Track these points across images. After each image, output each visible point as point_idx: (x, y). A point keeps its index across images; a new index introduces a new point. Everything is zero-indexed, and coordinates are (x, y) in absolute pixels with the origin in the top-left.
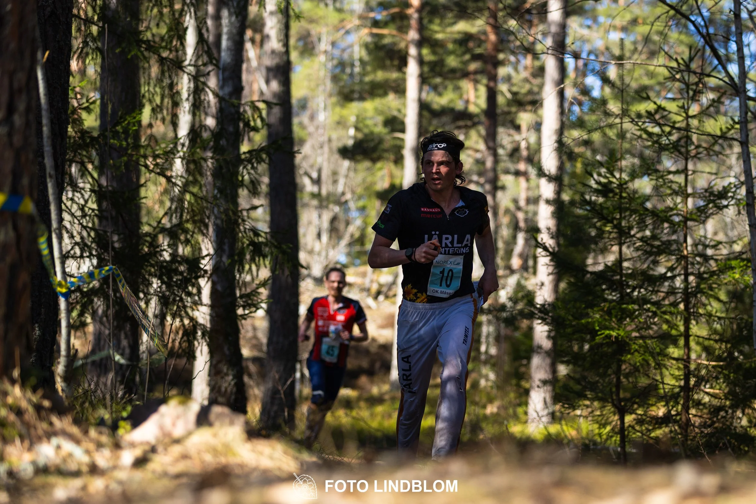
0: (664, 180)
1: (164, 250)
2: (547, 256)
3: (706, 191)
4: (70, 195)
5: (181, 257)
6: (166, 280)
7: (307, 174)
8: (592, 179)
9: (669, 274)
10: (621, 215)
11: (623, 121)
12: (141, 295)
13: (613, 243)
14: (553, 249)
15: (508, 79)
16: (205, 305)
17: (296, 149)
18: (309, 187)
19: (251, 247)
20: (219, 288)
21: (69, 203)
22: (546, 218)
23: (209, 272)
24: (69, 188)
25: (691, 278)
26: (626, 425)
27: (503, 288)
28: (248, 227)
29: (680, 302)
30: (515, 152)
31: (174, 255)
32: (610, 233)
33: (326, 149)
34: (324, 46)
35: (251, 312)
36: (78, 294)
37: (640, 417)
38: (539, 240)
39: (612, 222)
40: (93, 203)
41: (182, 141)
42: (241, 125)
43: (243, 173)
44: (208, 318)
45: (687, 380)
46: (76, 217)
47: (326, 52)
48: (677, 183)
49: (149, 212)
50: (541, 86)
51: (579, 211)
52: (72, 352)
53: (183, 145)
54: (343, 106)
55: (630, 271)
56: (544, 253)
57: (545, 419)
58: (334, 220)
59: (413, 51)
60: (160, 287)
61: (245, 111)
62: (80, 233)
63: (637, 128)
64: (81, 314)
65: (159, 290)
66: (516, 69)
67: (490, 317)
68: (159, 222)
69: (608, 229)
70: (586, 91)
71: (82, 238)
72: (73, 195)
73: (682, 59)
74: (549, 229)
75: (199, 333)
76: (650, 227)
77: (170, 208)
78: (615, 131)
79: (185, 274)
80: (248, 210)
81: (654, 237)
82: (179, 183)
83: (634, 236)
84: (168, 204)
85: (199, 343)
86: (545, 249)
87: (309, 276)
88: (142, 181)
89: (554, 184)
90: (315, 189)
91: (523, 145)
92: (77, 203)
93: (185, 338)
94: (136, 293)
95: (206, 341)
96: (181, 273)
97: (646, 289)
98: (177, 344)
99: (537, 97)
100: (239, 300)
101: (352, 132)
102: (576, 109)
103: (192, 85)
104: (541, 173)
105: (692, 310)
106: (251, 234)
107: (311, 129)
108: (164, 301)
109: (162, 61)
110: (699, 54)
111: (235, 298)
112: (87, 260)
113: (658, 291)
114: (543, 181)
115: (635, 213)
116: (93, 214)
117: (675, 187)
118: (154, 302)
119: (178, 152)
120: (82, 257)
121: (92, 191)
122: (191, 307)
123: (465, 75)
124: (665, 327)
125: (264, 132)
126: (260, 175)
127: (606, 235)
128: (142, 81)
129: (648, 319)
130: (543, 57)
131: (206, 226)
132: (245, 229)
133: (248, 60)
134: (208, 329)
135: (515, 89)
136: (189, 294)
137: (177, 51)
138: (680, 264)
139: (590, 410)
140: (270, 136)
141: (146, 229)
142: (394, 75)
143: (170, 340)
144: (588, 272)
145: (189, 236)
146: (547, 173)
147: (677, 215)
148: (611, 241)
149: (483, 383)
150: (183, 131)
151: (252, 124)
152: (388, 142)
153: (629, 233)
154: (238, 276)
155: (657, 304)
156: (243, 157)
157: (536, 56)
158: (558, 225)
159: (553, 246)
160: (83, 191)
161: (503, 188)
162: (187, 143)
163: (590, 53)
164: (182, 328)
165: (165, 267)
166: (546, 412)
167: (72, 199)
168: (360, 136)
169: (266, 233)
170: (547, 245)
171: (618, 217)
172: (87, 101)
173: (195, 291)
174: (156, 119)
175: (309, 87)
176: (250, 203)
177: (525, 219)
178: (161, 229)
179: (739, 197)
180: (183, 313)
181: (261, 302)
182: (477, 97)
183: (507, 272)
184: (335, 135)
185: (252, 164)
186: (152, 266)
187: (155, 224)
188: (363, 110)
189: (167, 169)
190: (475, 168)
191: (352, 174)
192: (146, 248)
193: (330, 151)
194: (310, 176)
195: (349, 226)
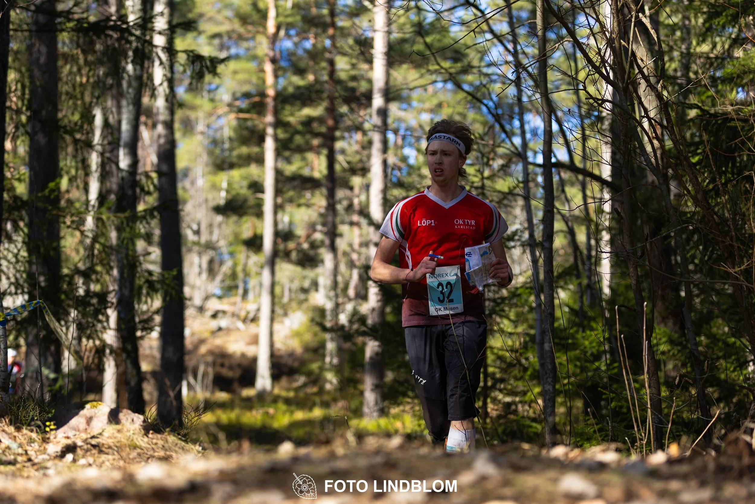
1: (79, 287)
2: (376, 287)
4: (6, 246)
5: (92, 292)
6: (81, 310)
7: (189, 227)
12: (63, 323)
15: (343, 152)
16: (112, 329)
17: (180, 207)
18: (190, 236)
19: (146, 285)
20: (122, 315)
21: (5, 253)
23: (115, 305)
24: (5, 241)
27: (342, 313)
28: (144, 269)
30: (350, 208)
31: (87, 291)
33: (204, 206)
34: (201, 127)
35: (147, 334)
36: (13, 323)
40: (24, 252)
41: (92, 203)
42: (138, 190)
43: (139, 227)
44: (114, 339)
46: (11, 263)
47: (202, 133)
49: (68, 259)
50: (369, 157)
53: (94, 206)
54: (214, 173)
57: (375, 414)
58: (211, 262)
59: (270, 131)
60: (77, 316)
61: (140, 180)
62: (14, 276)
64: (16, 338)
65: (76, 318)
66: (350, 144)
67: (334, 335)
68: (76, 266)
70: (404, 159)
71: (16, 279)
72: (9, 246)
73: (479, 134)
77: (83, 255)
79: (96, 306)
80: (143, 256)
82: (90, 235)
84: (82, 251)
85: (107, 359)
87: (193, 306)
88: (62, 234)
90: (196, 238)
91: (356, 201)
92: (12, 252)
93: (97, 356)
94: (59, 321)
95: (113, 357)
96: (93, 305)
98: (91, 360)
99: (367, 165)
100: (138, 324)
101: (223, 194)
102: (397, 173)
103: (100, 160)
104: (371, 222)
106: (147, 274)
107: (192, 192)
108: (81, 328)
109: (76, 142)
110: (491, 130)
111: (135, 323)
112: (20, 296)
114: (372, 229)
116: (24, 260)
118: (73, 328)
119: (89, 211)
120: (16, 294)
121: (24, 242)
122: (101, 331)
123: (310, 148)
125: (156, 195)
126: (153, 229)
128: (61, 157)
130: (370, 134)
131: (111, 268)
132: (142, 270)
133: (142, 139)
134: (115, 348)
135: (349, 159)
136: (100, 321)
137: (88, 133)
139: (411, 405)
140: (160, 198)
141: (65, 271)
142: (255, 150)
143: (86, 357)
145: (99, 277)
146: (375, 222)
149: (328, 387)
150: (93, 195)
151: (146, 189)
152: (252, 201)
154: (136, 306)
156: (139, 214)
157: (365, 133)
160: (16, 243)
161: (341, 235)
162: (97, 205)
163: (407, 129)
164: (94, 347)
165: (80, 301)
166: (376, 408)
167: (8, 249)
168: (229, 197)
169: (158, 273)
172: (19, 173)
173: (104, 319)
174: (72, 186)
175: (190, 160)
176: (145, 250)
177: (359, 259)
178: (77, 271)
179: (523, 239)
180: (95, 336)
181: (155, 326)
182: (319, 165)
183: (346, 299)
184: (210, 196)
185: (147, 220)
186: (70, 299)
187: (72, 267)
188: (232, 177)
189: (81, 225)
190: (320, 220)
191: (224, 226)
192: (65, 286)
193: (207, 209)
194: (191, 228)
195: (222, 266)
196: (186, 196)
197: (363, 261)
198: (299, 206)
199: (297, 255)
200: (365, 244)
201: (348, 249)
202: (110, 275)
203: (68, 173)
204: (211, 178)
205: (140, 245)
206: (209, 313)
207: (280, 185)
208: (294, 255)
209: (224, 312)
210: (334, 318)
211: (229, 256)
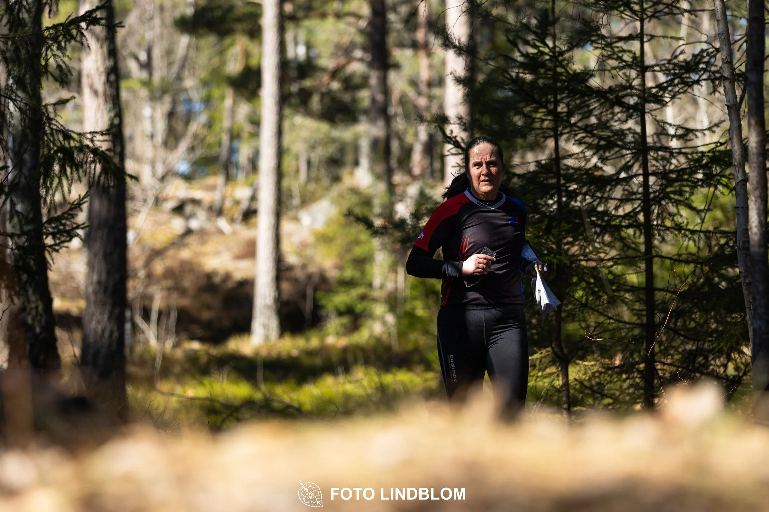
0: (612, 48)
2: (459, 154)
3: (669, 62)
8: (516, 50)
9: (623, 175)
10: (555, 97)
13: (546, 135)
18: (134, 71)
19: (59, 155)
22: (456, 105)
25: (652, 180)
26: (572, 379)
27: (401, 201)
28: (55, 127)
29: (638, 213)
32: (543, 121)
35: (63, 242)
38: (448, 133)
39: (546, 107)
43: (46, 55)
45: (651, 316)
48: (630, 51)
51: (501, 94)
55: (571, 172)
56: (454, 151)
58: (171, 115)
67: (386, 239)
69: (539, 115)
74: (460, 118)
76: (598, 111)
80: (55, 105)
83: (575, 124)
86: (456, 144)
89: (464, 57)
90: (144, 75)
97: (592, 196)
100: (46, 226)
104: (449, 42)
105: (655, 223)
106: (60, 137)
111: (41, 224)
113: (609, 198)
114: (450, 55)
117: (627, 57)
127: (537, 125)
134: (10, 266)
138: (637, 160)
144: (515, 175)
146: (455, 42)
147: (632, 95)
148: (543, 133)
153: (569, 122)
155: (607, 215)
156: (45, 33)
158: (472, 112)
159: (466, 141)
161: (397, 66)
169: (79, 134)
170: (459, 139)
171: (553, 99)
176: (58, 96)
177: (429, 107)
179: (713, 69)
181: (78, 227)
183: (406, 178)
190: (359, 40)
193: (164, 24)
194: (136, 58)
195: (191, 123)
197: (434, 109)
199: (322, 100)
200: (439, 81)
206: (171, 204)
208: (315, 102)
209: (196, 202)
210: (388, 210)
211: (202, 105)
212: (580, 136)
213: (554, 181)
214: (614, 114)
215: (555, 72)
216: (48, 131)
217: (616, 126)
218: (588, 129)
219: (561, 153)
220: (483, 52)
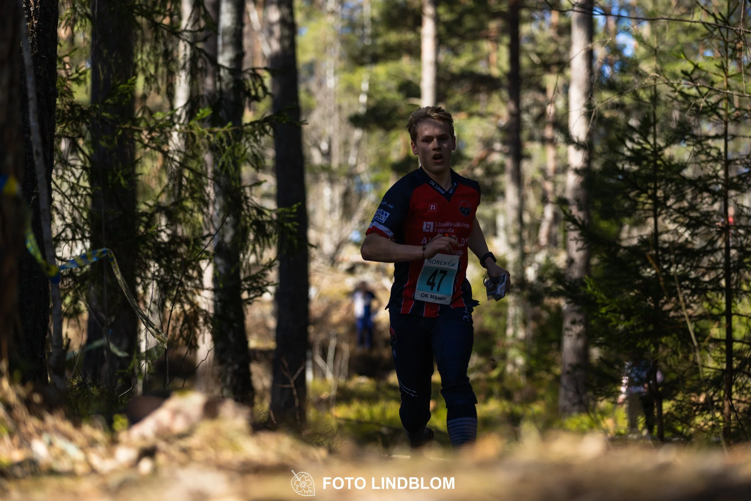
0: (702, 146)
1: (162, 230)
2: (577, 230)
3: (748, 157)
4: (60, 173)
5: (180, 238)
6: (164, 263)
7: (316, 146)
8: (624, 145)
10: (655, 185)
11: (657, 82)
12: (139, 280)
13: (647, 215)
14: (583, 222)
15: (531, 38)
16: (207, 289)
17: (303, 118)
18: (316, 158)
19: (254, 227)
20: (221, 270)
21: (59, 182)
22: (575, 189)
23: (212, 255)
24: (58, 166)
25: (732, 252)
26: (665, 412)
27: (530, 265)
28: (251, 205)
29: (721, 279)
30: (541, 118)
31: (173, 237)
32: (644, 204)
33: (336, 118)
34: (331, 4)
35: (256, 296)
36: (70, 280)
37: (679, 403)
38: (569, 212)
39: (646, 192)
40: (84, 181)
41: (179, 112)
43: (245, 146)
44: (211, 303)
45: (730, 362)
46: (67, 197)
47: (334, 12)
48: (716, 148)
49: (147, 191)
50: (568, 46)
51: (611, 181)
52: (65, 342)
53: (180, 116)
54: (351, 70)
55: (666, 245)
56: (572, 227)
58: (346, 195)
59: (429, 10)
60: (158, 271)
61: (245, 79)
62: (71, 215)
63: (673, 89)
64: (75, 301)
65: (156, 274)
66: (541, 28)
68: (156, 200)
69: (641, 199)
70: (617, 50)
71: (74, 219)
72: (64, 173)
73: (720, 13)
74: (578, 200)
75: (201, 320)
76: (689, 197)
77: (167, 186)
78: (648, 92)
79: (185, 257)
80: (251, 186)
81: (693, 207)
82: (177, 158)
83: (670, 207)
84: (165, 180)
85: (200, 330)
86: (574, 222)
87: (320, 255)
88: (138, 156)
89: (583, 152)
90: (324, 161)
91: (550, 110)
92: (67, 181)
93: (186, 325)
94: (133, 277)
95: (208, 328)
96: (181, 255)
97: (684, 265)
98: (178, 332)
99: (565, 58)
100: (243, 283)
101: (363, 99)
102: (608, 70)
103: (188, 52)
104: (569, 140)
105: (734, 287)
106: (255, 212)
107: (319, 97)
108: (163, 287)
109: (155, 27)
110: (738, 8)
111: (239, 281)
112: (79, 243)
113: (697, 266)
114: (571, 149)
115: (671, 182)
116: (85, 193)
117: (713, 153)
119: (175, 124)
120: (74, 239)
121: (84, 168)
122: (192, 292)
123: (486, 35)
124: (706, 305)
125: (267, 102)
126: (264, 149)
127: (640, 207)
129: (686, 297)
130: (569, 14)
131: (206, 204)
132: (248, 206)
133: (250, 22)
134: (211, 316)
135: (539, 49)
136: (190, 278)
137: (173, 15)
138: (721, 236)
140: (274, 106)
141: (143, 208)
142: (408, 36)
143: (170, 328)
144: (620, 247)
145: (188, 216)
146: (576, 140)
147: (717, 184)
148: (645, 213)
150: (180, 101)
151: (253, 93)
152: (403, 109)
153: (665, 204)
154: (241, 256)
155: (697, 280)
156: (245, 128)
157: (562, 13)
159: (582, 219)
160: (73, 169)
161: (529, 157)
162: (185, 114)
163: (622, 8)
164: (183, 314)
165: (163, 249)
166: (576, 400)
167: (62, 177)
168: (372, 103)
169: (270, 211)
170: (576, 218)
171: (653, 186)
172: (77, 72)
173: (195, 274)
174: (151, 89)
175: (316, 51)
176: (254, 178)
177: (555, 190)
178: (159, 208)
180: (183, 298)
181: (268, 284)
182: (499, 58)
183: (535, 248)
184: (345, 103)
185: (255, 137)
186: (149, 248)
187: (151, 203)
188: (376, 75)
189: (163, 143)
190: (498, 135)
191: (364, 144)
192: (142, 229)
193: (341, 120)
194: (319, 148)
195: (362, 200)
196: (313, 101)
197: (558, 193)
198: (471, 115)
200: (563, 169)
201: (539, 177)
202: (203, 213)
203: (144, 70)
204: (346, 76)
205: (247, 171)
206: (345, 266)
207: (442, 86)
210: (519, 273)
211: (372, 186)
212: (674, 216)
213: (654, 252)
214: (703, 199)
215: (656, 164)
216: (245, 207)
217: (705, 208)
218: (681, 211)
219: (660, 230)
220: (598, 147)
